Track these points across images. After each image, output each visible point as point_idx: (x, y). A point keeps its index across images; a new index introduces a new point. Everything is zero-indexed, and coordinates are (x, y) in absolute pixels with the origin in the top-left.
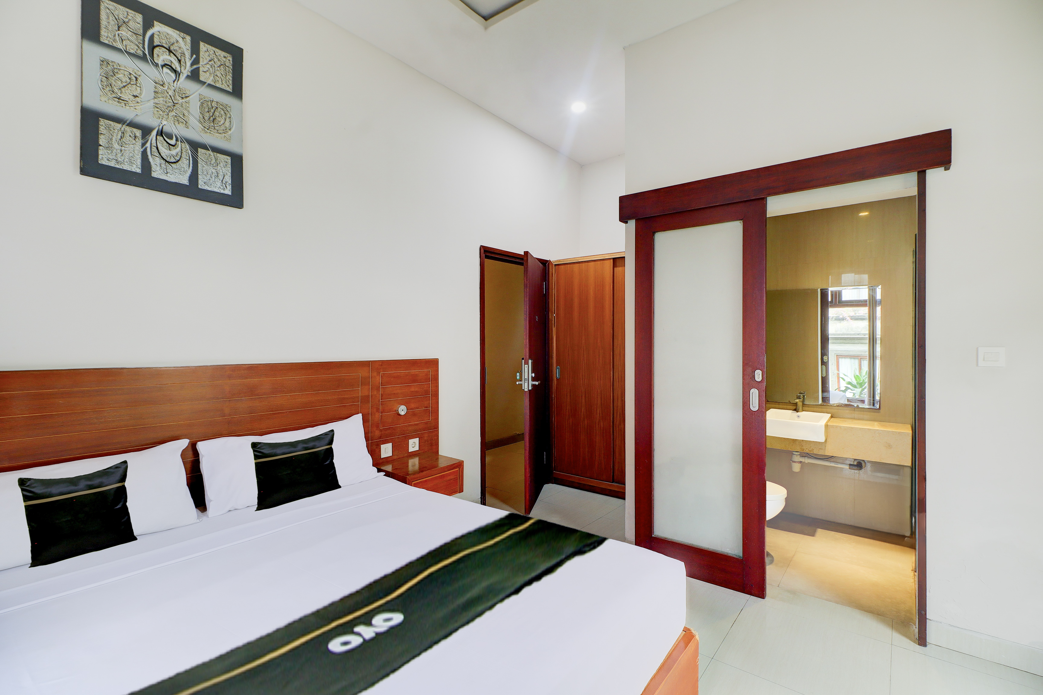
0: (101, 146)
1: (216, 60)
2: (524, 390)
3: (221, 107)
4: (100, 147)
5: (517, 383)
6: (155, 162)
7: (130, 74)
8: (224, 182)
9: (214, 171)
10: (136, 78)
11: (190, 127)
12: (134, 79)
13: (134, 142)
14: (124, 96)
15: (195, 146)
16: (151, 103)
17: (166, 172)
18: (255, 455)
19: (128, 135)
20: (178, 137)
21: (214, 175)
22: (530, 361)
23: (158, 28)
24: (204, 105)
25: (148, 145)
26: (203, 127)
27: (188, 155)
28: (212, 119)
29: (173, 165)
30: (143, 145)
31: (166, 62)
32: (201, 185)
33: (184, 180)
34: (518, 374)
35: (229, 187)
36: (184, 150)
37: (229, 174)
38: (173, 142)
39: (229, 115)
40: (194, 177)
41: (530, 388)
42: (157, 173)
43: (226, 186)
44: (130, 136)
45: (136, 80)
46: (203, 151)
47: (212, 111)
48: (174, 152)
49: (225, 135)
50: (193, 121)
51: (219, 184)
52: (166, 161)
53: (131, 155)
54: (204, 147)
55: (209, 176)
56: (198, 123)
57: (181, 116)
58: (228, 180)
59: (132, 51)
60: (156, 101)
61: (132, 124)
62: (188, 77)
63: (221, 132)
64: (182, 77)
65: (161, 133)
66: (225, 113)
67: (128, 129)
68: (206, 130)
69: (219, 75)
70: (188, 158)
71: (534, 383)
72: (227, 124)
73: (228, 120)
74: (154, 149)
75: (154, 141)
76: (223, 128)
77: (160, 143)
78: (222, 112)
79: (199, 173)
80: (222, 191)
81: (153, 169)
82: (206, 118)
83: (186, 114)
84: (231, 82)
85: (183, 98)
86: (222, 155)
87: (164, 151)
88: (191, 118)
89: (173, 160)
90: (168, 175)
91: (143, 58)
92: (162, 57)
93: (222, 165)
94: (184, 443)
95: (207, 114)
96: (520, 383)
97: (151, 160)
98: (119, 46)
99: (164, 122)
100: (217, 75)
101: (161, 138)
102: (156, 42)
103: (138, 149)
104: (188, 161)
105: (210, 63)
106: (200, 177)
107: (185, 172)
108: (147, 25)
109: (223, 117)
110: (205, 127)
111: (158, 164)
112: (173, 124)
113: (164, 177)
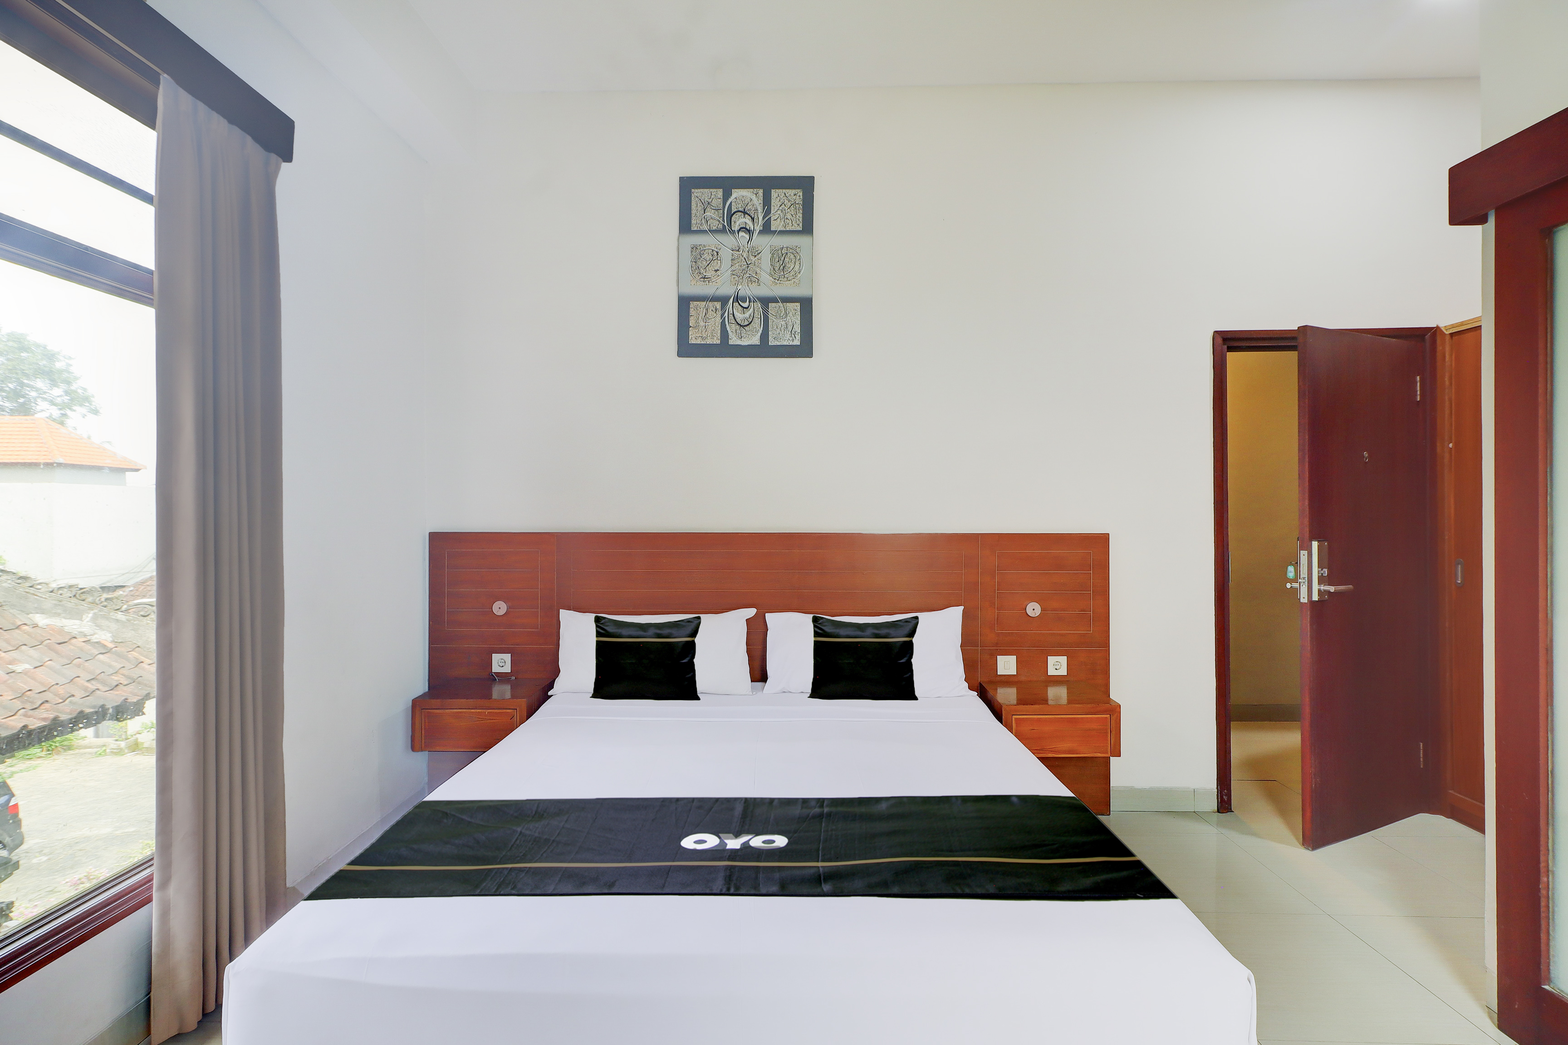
0: (691, 327)
1: (786, 202)
2: (1299, 599)
3: (791, 251)
4: (691, 329)
5: (1289, 586)
6: (731, 329)
7: (713, 250)
8: (793, 332)
9: (783, 323)
10: (717, 253)
11: (761, 284)
12: (716, 254)
13: (715, 315)
14: (708, 275)
15: (765, 302)
16: (729, 272)
17: (740, 337)
18: (815, 632)
19: (711, 310)
20: (751, 298)
21: (783, 327)
22: (1315, 544)
23: (736, 193)
24: (775, 256)
25: (726, 314)
26: (773, 280)
27: (759, 314)
28: (782, 267)
29: (746, 328)
30: (722, 315)
31: (741, 226)
32: (772, 342)
33: (755, 340)
34: (1291, 569)
35: (798, 337)
36: (756, 310)
37: (799, 322)
38: (746, 305)
39: (799, 257)
40: (765, 336)
41: (1315, 598)
42: (734, 340)
43: (795, 337)
44: (712, 310)
45: (717, 254)
46: (774, 305)
47: (782, 259)
48: (747, 315)
49: (795, 280)
50: (765, 277)
51: (788, 336)
52: (741, 325)
53: (713, 328)
54: (774, 300)
55: (778, 331)
56: (768, 277)
57: (754, 275)
58: (797, 329)
59: (714, 228)
60: (733, 268)
61: (714, 299)
62: (760, 232)
63: (790, 278)
64: (755, 235)
65: (737, 299)
66: (795, 256)
67: (711, 304)
68: (776, 281)
69: (789, 217)
70: (759, 317)
71: (1323, 588)
72: (797, 267)
73: (797, 263)
74: (731, 316)
75: (731, 309)
76: (793, 273)
77: (735, 309)
78: (792, 256)
79: (770, 330)
80: (791, 343)
81: (730, 337)
82: (777, 269)
83: (758, 272)
84: (801, 219)
85: (755, 256)
86: (792, 304)
87: (739, 316)
88: (763, 273)
89: (747, 323)
90: (742, 339)
91: (723, 231)
92: (739, 221)
93: (791, 314)
94: (751, 612)
95: (778, 265)
96: (1295, 585)
97: (728, 329)
98: (705, 227)
99: (740, 287)
100: (787, 218)
101: (737, 303)
102: (734, 210)
103: (719, 320)
104: (759, 320)
105: (781, 208)
106: (770, 333)
107: (757, 332)
108: (727, 195)
109: (793, 262)
110: (775, 279)
111: (733, 331)
112: (746, 285)
113: (739, 342)
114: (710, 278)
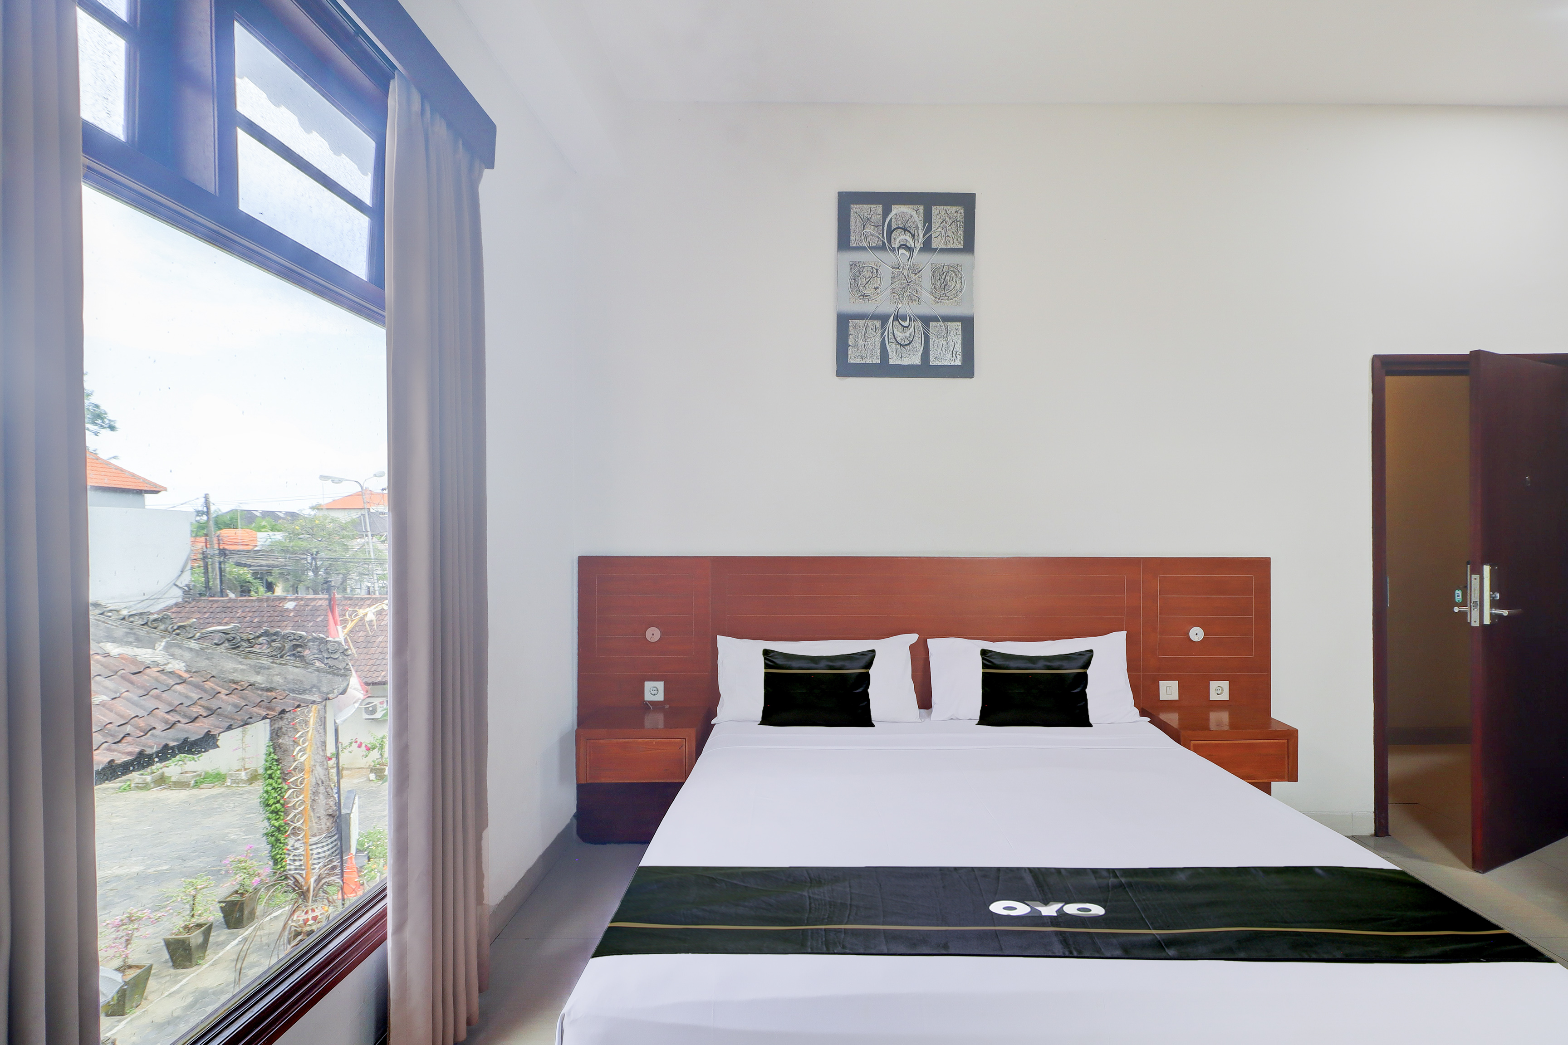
0: (850, 346)
1: (947, 219)
2: (1470, 623)
3: (952, 269)
4: (850, 348)
5: (1456, 609)
6: (891, 348)
7: (872, 268)
8: (954, 352)
9: (944, 343)
10: (877, 270)
11: (922, 302)
12: (875, 271)
13: (875, 334)
14: (867, 292)
15: (926, 320)
16: (889, 290)
17: (900, 356)
18: (983, 664)
19: (870, 329)
20: (912, 316)
21: (944, 347)
22: (1487, 569)
23: (897, 210)
24: (936, 274)
25: (886, 333)
26: (934, 298)
27: (920, 333)
28: (943, 285)
29: (906, 347)
30: (882, 334)
31: (902, 243)
32: (933, 362)
33: (916, 360)
34: (1458, 593)
35: (960, 357)
36: (917, 329)
37: (960, 342)
38: (906, 324)
39: (960, 275)
40: (925, 356)
41: (1487, 621)
42: (893, 360)
43: (956, 357)
44: (872, 329)
45: (877, 272)
46: (934, 324)
47: (943, 277)
48: (907, 334)
49: (956, 299)
50: (926, 295)
51: (949, 356)
52: (901, 345)
53: (872, 347)
54: (935, 319)
55: (939, 350)
56: (929, 295)
57: (914, 294)
58: (958, 349)
59: (874, 245)
60: (893, 286)
61: (874, 317)
62: (921, 250)
63: (951, 297)
64: (916, 252)
65: (897, 318)
66: (956, 274)
67: (870, 323)
68: (937, 300)
69: (950, 235)
70: (920, 336)
71: (1494, 611)
72: (958, 286)
73: (959, 281)
74: (891, 336)
75: (891, 328)
76: (954, 292)
77: (896, 328)
78: (953, 275)
79: (930, 349)
80: (952, 363)
81: (890, 357)
82: (937, 287)
83: (919, 290)
84: (962, 237)
85: (916, 274)
86: (953, 323)
87: (899, 335)
88: (923, 291)
89: (907, 342)
90: (903, 359)
91: (882, 248)
92: (899, 238)
93: (952, 334)
94: (913, 638)
95: (938, 283)
96: (1464, 609)
97: (888, 348)
98: (864, 244)
99: (900, 306)
100: (948, 236)
101: (897, 322)
102: (894, 226)
103: (878, 339)
104: (920, 339)
105: (942, 225)
106: (931, 353)
107: (917, 351)
108: (886, 212)
109: (954, 280)
110: (936, 298)
111: (894, 351)
112: (907, 305)
113: (899, 362)
114: (869, 296)
